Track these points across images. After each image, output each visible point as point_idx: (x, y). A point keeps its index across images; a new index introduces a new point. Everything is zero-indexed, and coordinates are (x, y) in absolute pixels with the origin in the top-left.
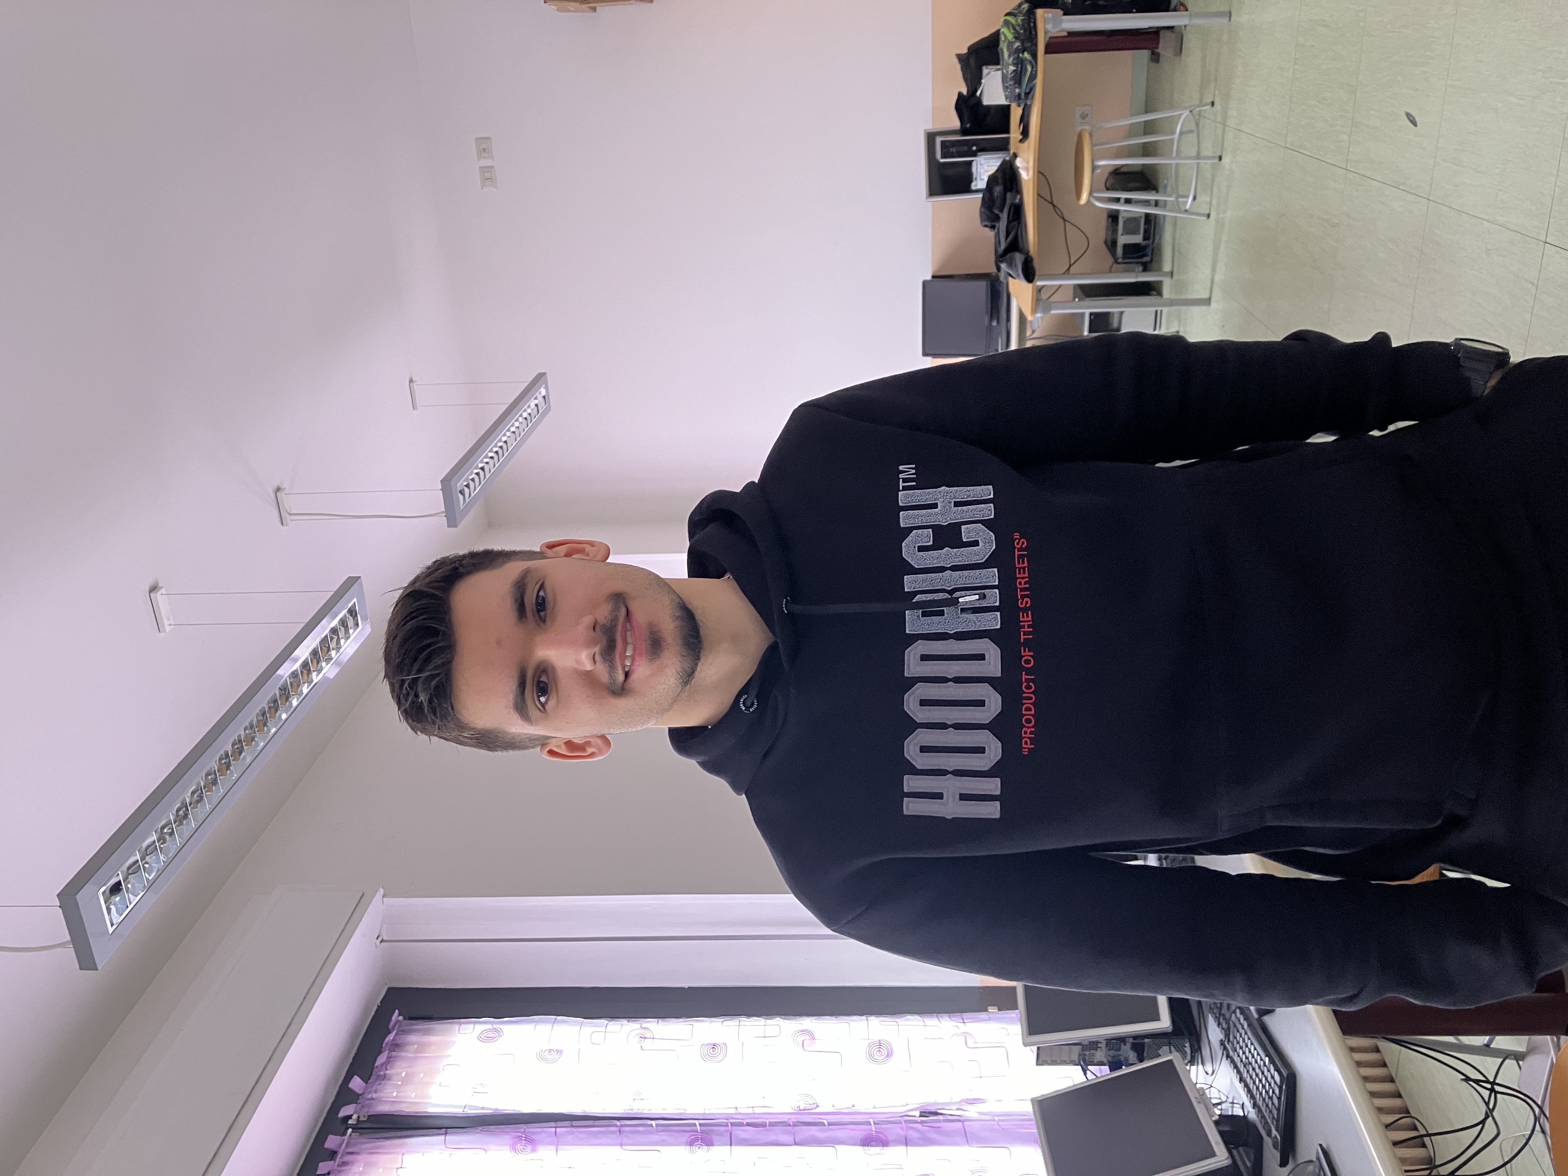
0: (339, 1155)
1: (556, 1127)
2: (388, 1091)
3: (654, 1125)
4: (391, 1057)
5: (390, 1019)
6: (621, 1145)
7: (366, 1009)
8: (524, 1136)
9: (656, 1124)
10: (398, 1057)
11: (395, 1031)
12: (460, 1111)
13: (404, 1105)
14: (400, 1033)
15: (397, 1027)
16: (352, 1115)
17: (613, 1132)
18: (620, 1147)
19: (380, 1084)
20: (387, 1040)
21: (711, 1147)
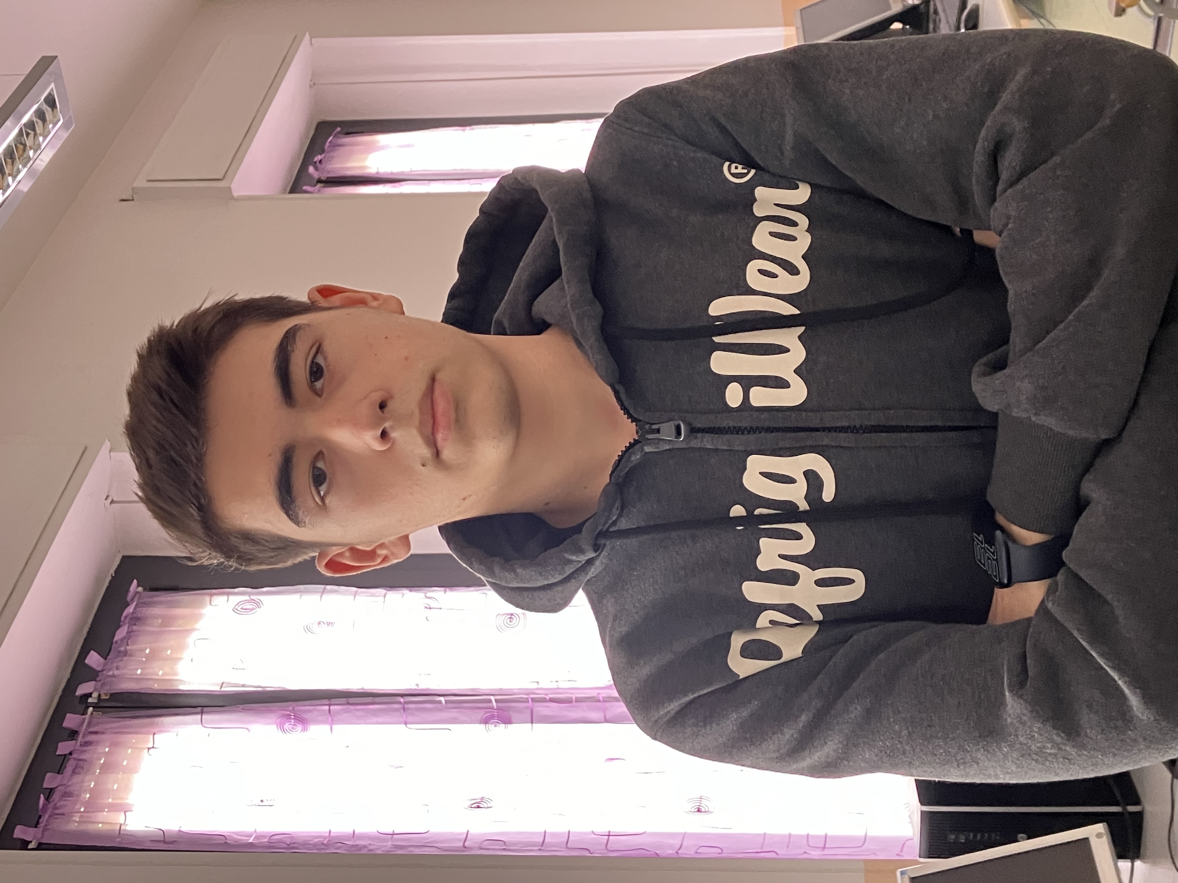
0: (81, 735)
1: (330, 705)
2: (131, 668)
3: (443, 702)
4: (132, 631)
5: (128, 591)
6: (406, 723)
7: (98, 580)
8: (292, 714)
9: (445, 701)
10: (138, 631)
11: (135, 603)
12: (217, 688)
13: (151, 683)
14: (140, 605)
15: (136, 599)
16: (91, 693)
17: (397, 710)
18: (404, 726)
19: (122, 660)
20: (125, 614)
21: (509, 725)
